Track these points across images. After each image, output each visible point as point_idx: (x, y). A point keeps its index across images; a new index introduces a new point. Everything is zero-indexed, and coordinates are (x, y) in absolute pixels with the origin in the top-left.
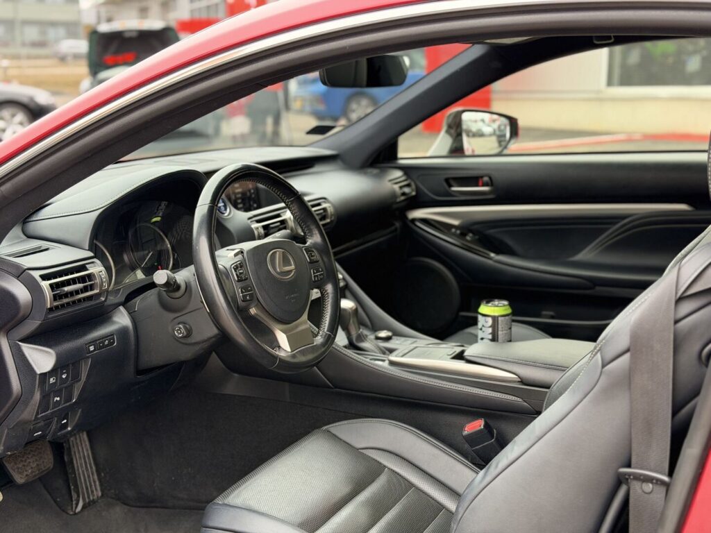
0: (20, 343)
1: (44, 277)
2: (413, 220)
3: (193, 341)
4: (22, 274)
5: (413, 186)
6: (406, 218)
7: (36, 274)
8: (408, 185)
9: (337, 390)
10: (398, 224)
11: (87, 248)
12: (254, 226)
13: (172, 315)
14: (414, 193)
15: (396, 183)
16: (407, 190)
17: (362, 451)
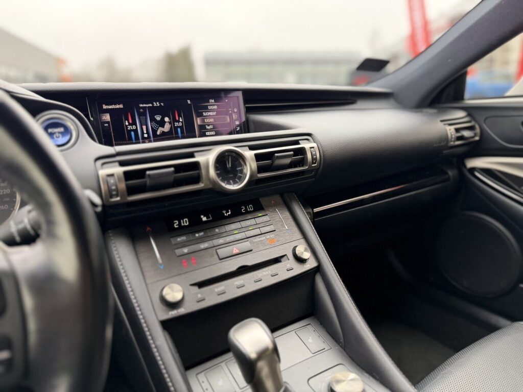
2: (472, 170)
5: (478, 130)
6: (465, 166)
8: (471, 128)
10: (451, 173)
14: (477, 138)
15: (450, 125)
16: (466, 134)
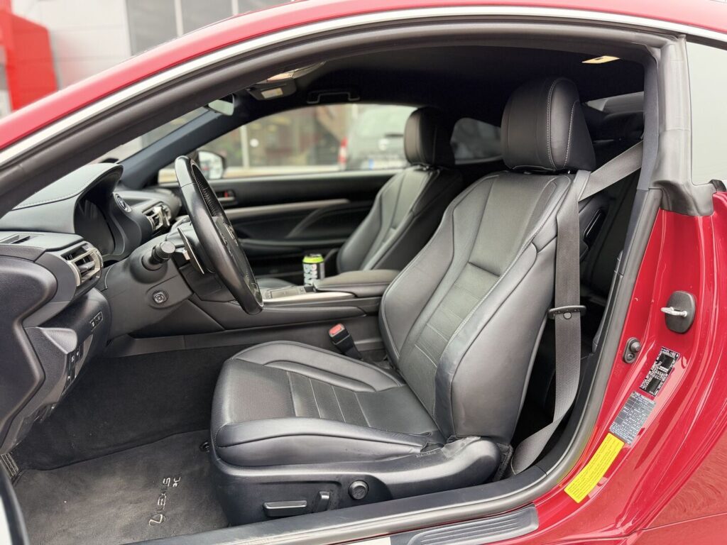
0: (41, 328)
1: (67, 257)
3: (170, 304)
4: (40, 256)
7: (58, 254)
9: (227, 331)
11: (74, 232)
12: (148, 217)
13: (147, 286)
17: (267, 365)
